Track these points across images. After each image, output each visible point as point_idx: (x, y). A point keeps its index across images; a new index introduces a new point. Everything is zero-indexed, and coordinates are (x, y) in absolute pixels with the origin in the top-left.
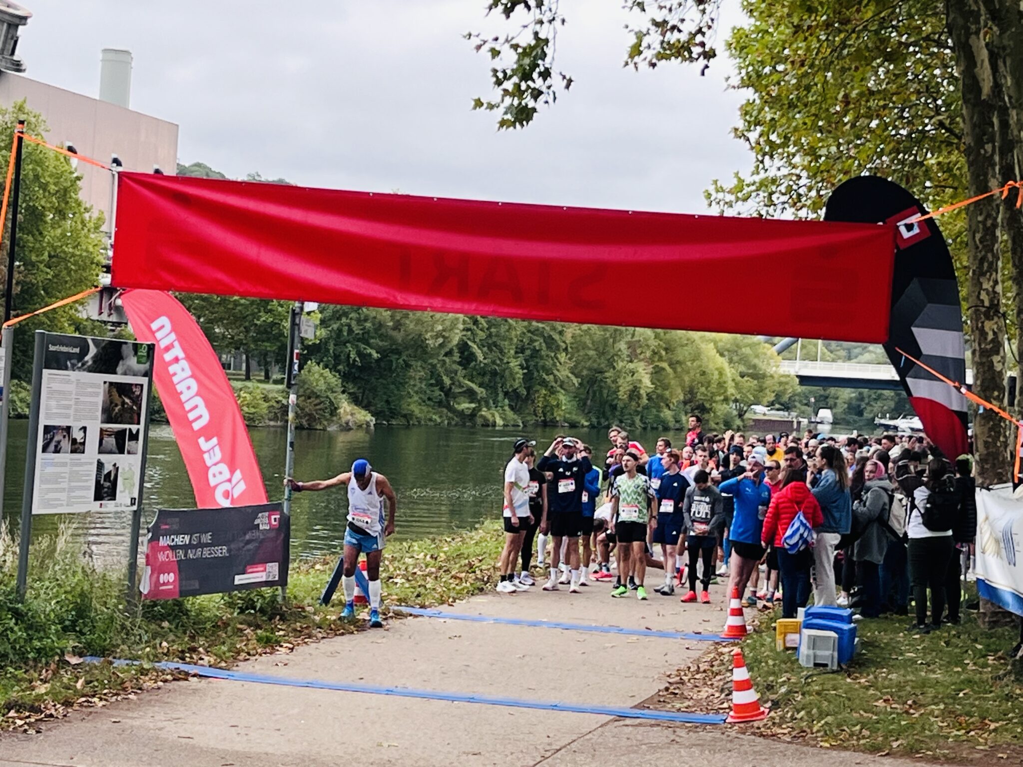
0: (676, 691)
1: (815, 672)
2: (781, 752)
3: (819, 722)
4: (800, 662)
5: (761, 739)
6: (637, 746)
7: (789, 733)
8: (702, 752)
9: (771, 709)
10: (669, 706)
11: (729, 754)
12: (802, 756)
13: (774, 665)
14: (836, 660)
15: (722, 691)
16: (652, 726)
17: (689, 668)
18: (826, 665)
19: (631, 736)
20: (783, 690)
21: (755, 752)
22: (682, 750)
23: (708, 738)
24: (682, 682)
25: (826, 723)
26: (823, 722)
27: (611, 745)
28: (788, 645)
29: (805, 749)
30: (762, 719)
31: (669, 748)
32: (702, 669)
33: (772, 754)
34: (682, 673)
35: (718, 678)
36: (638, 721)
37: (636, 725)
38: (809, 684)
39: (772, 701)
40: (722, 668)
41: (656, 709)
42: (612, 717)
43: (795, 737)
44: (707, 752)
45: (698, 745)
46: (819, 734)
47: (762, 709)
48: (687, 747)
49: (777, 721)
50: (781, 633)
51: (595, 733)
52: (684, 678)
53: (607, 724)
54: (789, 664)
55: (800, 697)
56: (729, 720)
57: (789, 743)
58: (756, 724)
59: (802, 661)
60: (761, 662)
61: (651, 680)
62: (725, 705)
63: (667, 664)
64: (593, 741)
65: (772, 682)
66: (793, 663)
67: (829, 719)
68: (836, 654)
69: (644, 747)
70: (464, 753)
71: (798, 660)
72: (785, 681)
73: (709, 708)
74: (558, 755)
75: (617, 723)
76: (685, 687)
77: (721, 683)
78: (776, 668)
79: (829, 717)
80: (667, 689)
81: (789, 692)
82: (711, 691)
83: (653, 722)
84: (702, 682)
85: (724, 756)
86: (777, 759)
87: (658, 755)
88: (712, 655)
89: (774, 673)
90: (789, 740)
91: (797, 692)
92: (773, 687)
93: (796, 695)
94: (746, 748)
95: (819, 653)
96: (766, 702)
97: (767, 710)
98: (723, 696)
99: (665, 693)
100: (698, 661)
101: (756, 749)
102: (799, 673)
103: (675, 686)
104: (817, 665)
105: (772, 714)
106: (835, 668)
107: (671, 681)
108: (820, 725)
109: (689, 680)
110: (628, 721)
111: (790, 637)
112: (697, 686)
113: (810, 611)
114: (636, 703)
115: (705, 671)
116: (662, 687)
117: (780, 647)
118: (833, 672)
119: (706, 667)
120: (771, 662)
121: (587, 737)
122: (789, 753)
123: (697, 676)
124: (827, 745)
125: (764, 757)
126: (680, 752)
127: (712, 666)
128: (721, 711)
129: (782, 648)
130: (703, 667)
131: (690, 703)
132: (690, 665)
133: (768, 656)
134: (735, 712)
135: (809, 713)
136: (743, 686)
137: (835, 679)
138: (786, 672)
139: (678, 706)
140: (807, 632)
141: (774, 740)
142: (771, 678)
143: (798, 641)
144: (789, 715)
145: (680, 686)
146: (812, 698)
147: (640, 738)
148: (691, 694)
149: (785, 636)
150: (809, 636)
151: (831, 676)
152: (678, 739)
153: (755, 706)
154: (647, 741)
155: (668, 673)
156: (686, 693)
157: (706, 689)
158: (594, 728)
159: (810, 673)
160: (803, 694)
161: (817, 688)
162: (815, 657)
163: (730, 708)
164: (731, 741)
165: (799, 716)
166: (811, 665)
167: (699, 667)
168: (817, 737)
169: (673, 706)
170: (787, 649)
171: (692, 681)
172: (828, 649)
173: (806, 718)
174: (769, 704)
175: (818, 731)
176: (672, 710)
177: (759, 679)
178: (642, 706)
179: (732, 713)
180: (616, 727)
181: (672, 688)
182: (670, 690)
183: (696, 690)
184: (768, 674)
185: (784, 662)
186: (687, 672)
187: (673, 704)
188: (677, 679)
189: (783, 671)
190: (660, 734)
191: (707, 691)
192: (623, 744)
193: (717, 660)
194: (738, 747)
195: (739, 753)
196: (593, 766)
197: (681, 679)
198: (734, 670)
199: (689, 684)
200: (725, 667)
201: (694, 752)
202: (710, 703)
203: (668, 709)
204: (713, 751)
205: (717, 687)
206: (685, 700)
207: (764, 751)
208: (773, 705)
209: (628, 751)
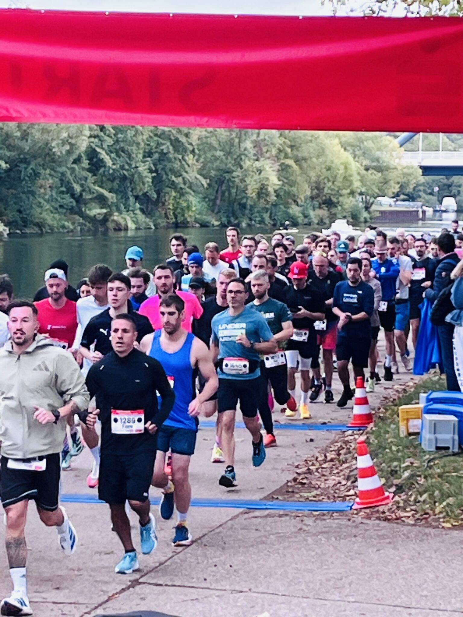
0: (304, 481)
1: (437, 455)
2: (404, 534)
3: (441, 503)
4: (423, 446)
5: (385, 524)
6: (265, 536)
7: (413, 516)
8: (328, 539)
9: (395, 493)
10: (297, 496)
11: (354, 539)
12: (425, 537)
13: (398, 451)
14: (457, 443)
15: (348, 478)
16: (280, 516)
17: (317, 458)
18: (447, 448)
19: (259, 527)
20: (406, 474)
21: (379, 536)
22: (309, 538)
23: (334, 525)
24: (309, 472)
25: (448, 504)
26: (444, 503)
27: (240, 537)
28: (411, 431)
29: (427, 530)
30: (387, 504)
31: (296, 537)
32: (329, 458)
33: (395, 537)
34: (310, 463)
35: (345, 466)
36: (267, 512)
37: (266, 516)
38: (431, 467)
39: (396, 485)
40: (347, 456)
41: (284, 499)
42: (241, 510)
43: (418, 519)
44: (333, 539)
45: (325, 532)
46: (441, 516)
47: (387, 494)
48: (315, 534)
49: (401, 505)
50: (404, 419)
51: (224, 526)
52: (311, 468)
53: (237, 516)
54: (411, 450)
55: (423, 480)
56: (356, 506)
57: (413, 525)
58: (381, 509)
59: (425, 446)
60: (386, 448)
61: (280, 471)
62: (352, 492)
63: (295, 455)
64: (222, 534)
65: (396, 467)
66: (415, 447)
67: (451, 500)
68: (456, 437)
69: (272, 536)
70: (97, 552)
71: (420, 444)
72: (408, 466)
73: (336, 495)
75: (246, 516)
76: (313, 476)
77: (347, 471)
78: (400, 454)
79: (451, 498)
80: (295, 480)
81: (412, 476)
82: (337, 479)
83: (281, 512)
84: (329, 470)
85: (350, 541)
86: (400, 542)
87: (286, 544)
88: (339, 444)
89: (396, 459)
90: (412, 522)
91: (420, 476)
92: (396, 472)
93: (419, 478)
94: (371, 532)
95: (439, 436)
96: (391, 486)
97: (393, 494)
98: (349, 483)
99: (293, 483)
100: (325, 451)
101: (380, 533)
102: (421, 457)
103: (303, 476)
104: (438, 448)
105: (397, 498)
106: (456, 450)
107: (299, 471)
108: (442, 506)
109: (317, 469)
110: (257, 513)
111: (412, 423)
112: (324, 475)
113: (431, 397)
114: (265, 495)
115: (332, 460)
116: (291, 478)
117: (403, 433)
118: (454, 454)
119: (333, 456)
120: (394, 448)
121: (217, 531)
122: (412, 535)
123: (325, 466)
124: (449, 525)
125: (388, 541)
126: (306, 540)
127: (339, 455)
128: (348, 498)
129: (405, 434)
130: (330, 456)
131: (318, 492)
132: (318, 455)
133: (392, 442)
134: (360, 499)
135: (431, 496)
136: (367, 473)
137: (455, 461)
138: (409, 457)
139: (306, 495)
140: (428, 417)
141: (398, 523)
142: (395, 464)
143: (420, 426)
144: (412, 498)
145: (308, 476)
146: (434, 480)
147: (268, 528)
148: (319, 483)
149: (408, 420)
150: (430, 421)
151: (452, 458)
152: (305, 528)
153: (380, 491)
154: (275, 531)
155: (296, 464)
156: (314, 482)
157: (333, 477)
158: (224, 521)
159: (431, 457)
160: (425, 477)
161: (439, 471)
162: (436, 440)
163: (355, 494)
164: (356, 527)
165: (421, 499)
166: (433, 449)
167: (326, 456)
168: (439, 518)
169: (301, 497)
170: (410, 434)
171: (320, 470)
172: (448, 433)
173: (428, 500)
174: (393, 489)
175: (441, 512)
176: (301, 500)
177: (383, 465)
178: (271, 497)
179: (358, 500)
180: (245, 519)
181: (300, 478)
182: (298, 481)
183: (323, 479)
184: (392, 460)
185: (407, 447)
186: (315, 462)
187: (301, 494)
188: (304, 469)
189: (406, 456)
190: (288, 524)
191: (334, 480)
192: (252, 536)
193: (343, 448)
194: (363, 532)
195: (364, 537)
196: (222, 558)
197: (309, 469)
198: (359, 458)
199: (316, 474)
200: (351, 454)
201: (321, 539)
202: (337, 491)
203: (296, 499)
204: (338, 538)
205: (344, 475)
206: (313, 489)
207: (389, 534)
208: (397, 489)
209: (257, 542)
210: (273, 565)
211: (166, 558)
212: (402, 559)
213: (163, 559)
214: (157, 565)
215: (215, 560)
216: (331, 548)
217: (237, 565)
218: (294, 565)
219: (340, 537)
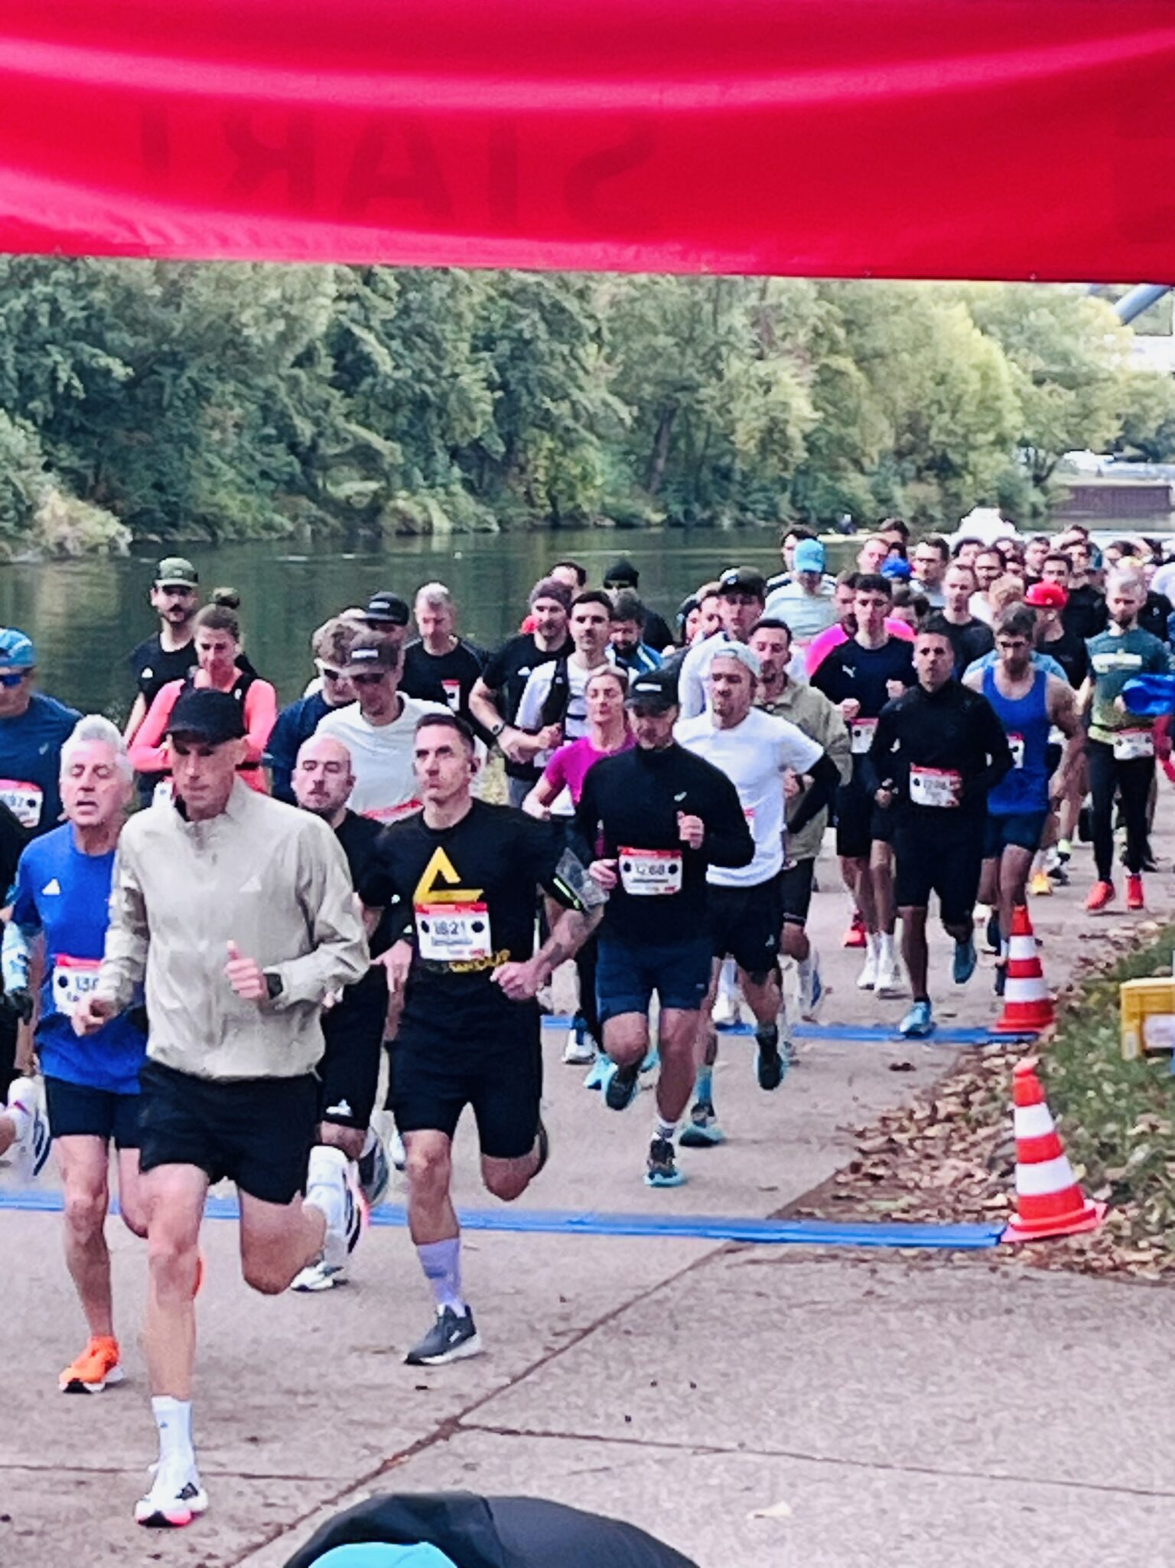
0: (880, 1171)
2: (1134, 1308)
5: (1086, 1280)
6: (779, 1311)
7: (1157, 1260)
8: (940, 1318)
9: (1110, 1204)
10: (862, 1208)
11: (1004, 1319)
13: (1117, 1095)
15: (991, 1165)
16: (819, 1259)
17: (912, 1112)
19: (767, 1288)
20: (1140, 1154)
21: (1068, 1311)
22: (891, 1317)
23: (956, 1284)
24: (893, 1147)
27: (716, 1312)
28: (1151, 1043)
30: (1089, 1230)
31: (857, 1312)
32: (942, 1114)
33: (1110, 1314)
34: (894, 1126)
35: (983, 1132)
36: (785, 1249)
37: (781, 1260)
39: (1114, 1183)
40: (988, 1108)
41: (829, 1217)
42: (719, 1244)
43: (1169, 1269)
44: (953, 1318)
45: (931, 1301)
47: (1089, 1205)
48: (904, 1307)
49: (1126, 1232)
50: (1133, 1015)
51: (674, 1284)
52: (897, 1137)
53: (707, 1259)
54: (1152, 1092)
56: (1011, 1236)
57: (1155, 1284)
58: (1073, 1243)
60: (1084, 1090)
61: (818, 1147)
62: (1000, 1200)
63: (854, 1104)
64: (670, 1305)
65: (1113, 1135)
66: (1162, 1086)
69: (796, 1311)
70: (354, 1349)
72: (1143, 1133)
73: (960, 1207)
74: (587, 1343)
75: (731, 1258)
76: (901, 1160)
77: (989, 1147)
78: (1123, 1103)
80: (855, 1168)
81: (1154, 1159)
82: (963, 1166)
83: (821, 1250)
84: (941, 1144)
85: (994, 1324)
86: (1124, 1328)
87: (834, 1331)
88: (967, 1078)
89: (1113, 1116)
90: (1154, 1277)
91: (1173, 1159)
92: (1114, 1148)
93: (1170, 1165)
94: (1053, 1304)
96: (1100, 1185)
97: (1101, 1208)
98: (994, 1177)
99: (851, 1177)
100: (932, 1095)
101: (1072, 1304)
103: (875, 1158)
105: (1115, 1215)
107: (866, 1145)
109: (911, 1140)
110: (759, 1252)
111: (1154, 1023)
112: (928, 1157)
114: (781, 1205)
115: (949, 1118)
116: (844, 1163)
117: (1130, 1052)
119: (952, 1108)
120: (1108, 1088)
121: (658, 1295)
122: (1153, 1309)
123: (930, 1132)
125: (1091, 1323)
126: (884, 1321)
127: (967, 1104)
128: (990, 1215)
129: (1136, 1052)
130: (945, 1107)
131: (913, 1199)
132: (915, 1105)
133: (1101, 1073)
134: (1024, 1216)
136: (1040, 1151)
138: (1146, 1112)
139: (884, 1206)
141: (1117, 1280)
142: (1111, 1127)
143: (1173, 1033)
144: (1154, 1217)
145: (889, 1157)
147: (787, 1290)
148: (916, 1176)
149: (1142, 1017)
152: (879, 1289)
153: (1072, 1197)
154: (804, 1298)
155: (860, 1128)
156: (903, 1174)
157: (953, 1161)
158: (674, 1272)
163: (1010, 1206)
164: (1011, 1288)
167: (934, 1109)
169: (871, 1211)
170: (1149, 1053)
171: (918, 1144)
174: (1105, 1193)
176: (870, 1218)
177: (1081, 1130)
178: (793, 1212)
179: (1015, 1219)
180: (729, 1267)
181: (869, 1163)
182: (864, 1170)
183: (926, 1165)
184: (1102, 1119)
185: (1142, 1087)
186: (906, 1123)
187: (872, 1203)
188: (880, 1141)
189: (1138, 1109)
190: (836, 1279)
191: (955, 1168)
192: (746, 1309)
193: (978, 1088)
194: (1028, 1301)
195: (1031, 1315)
196: (671, 1365)
197: (891, 1140)
198: (1021, 1113)
199: (911, 1152)
200: (998, 1104)
201: (920, 1319)
202: (962, 1197)
203: (858, 1217)
204: (966, 1315)
205: (980, 1156)
206: (903, 1193)
207: (1092, 1307)
208: (1115, 1193)
209: (758, 1324)
210: (799, 1384)
211: (528, 1364)
212: (1128, 1369)
213: (521, 1367)
214: (507, 1381)
215: (651, 1369)
216: (948, 1343)
217: (707, 1384)
218: (853, 1385)
219: (967, 1311)
